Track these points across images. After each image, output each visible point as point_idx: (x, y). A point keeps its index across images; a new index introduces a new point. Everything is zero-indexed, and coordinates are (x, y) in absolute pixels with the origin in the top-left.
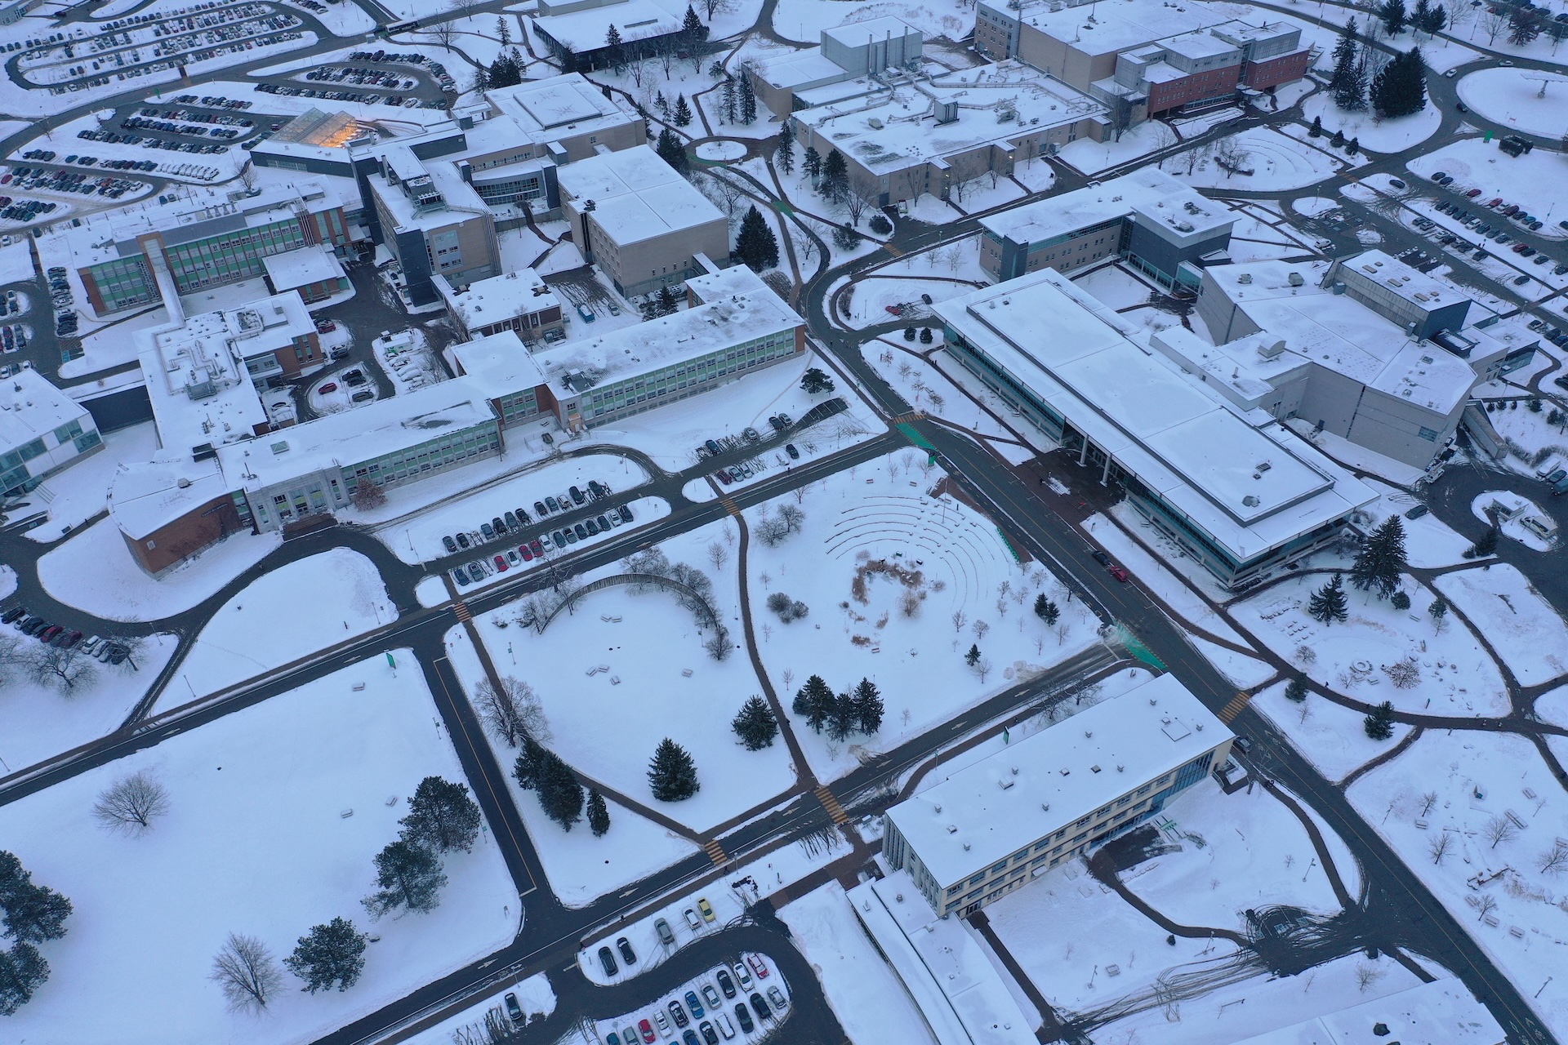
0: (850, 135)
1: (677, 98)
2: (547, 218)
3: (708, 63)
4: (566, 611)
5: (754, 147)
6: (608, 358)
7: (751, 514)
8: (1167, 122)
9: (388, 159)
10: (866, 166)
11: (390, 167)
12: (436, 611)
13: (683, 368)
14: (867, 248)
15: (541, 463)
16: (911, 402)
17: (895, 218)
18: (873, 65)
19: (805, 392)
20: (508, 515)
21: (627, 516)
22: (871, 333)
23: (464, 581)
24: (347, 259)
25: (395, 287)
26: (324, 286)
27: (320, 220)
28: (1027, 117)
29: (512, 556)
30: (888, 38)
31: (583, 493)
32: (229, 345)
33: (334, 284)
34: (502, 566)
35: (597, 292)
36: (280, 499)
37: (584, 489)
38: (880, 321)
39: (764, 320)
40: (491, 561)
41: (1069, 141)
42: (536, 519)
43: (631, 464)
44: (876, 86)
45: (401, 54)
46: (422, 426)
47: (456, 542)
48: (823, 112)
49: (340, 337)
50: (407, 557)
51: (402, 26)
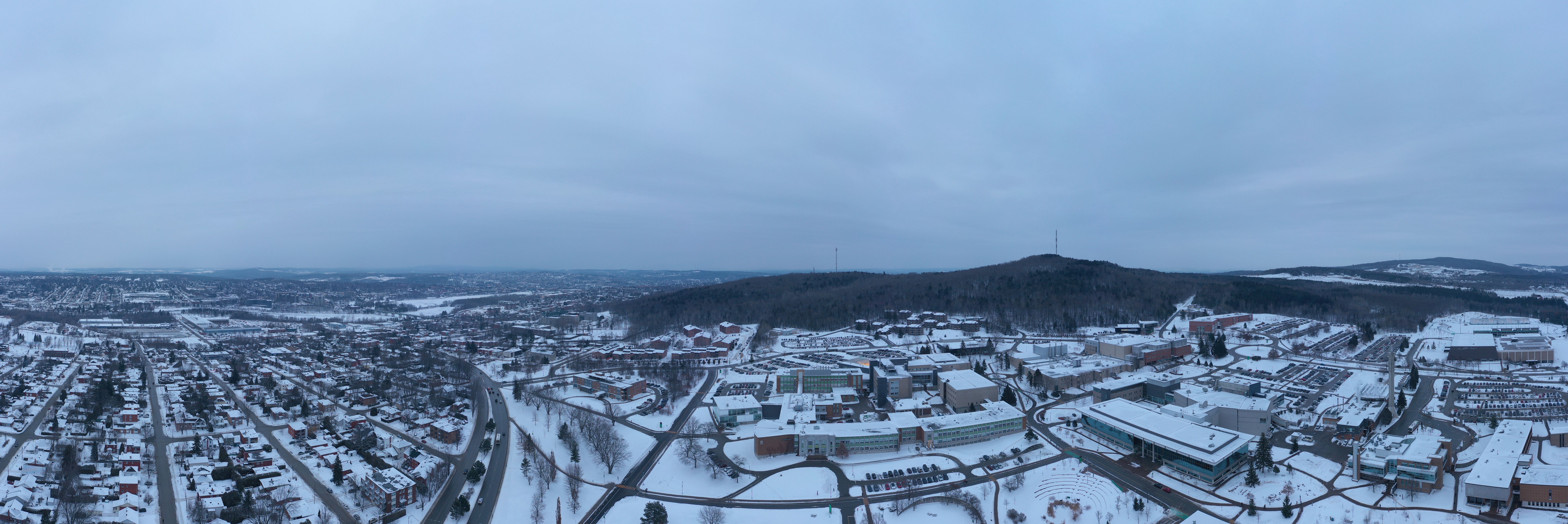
0: (1043, 370)
1: (983, 361)
2: (931, 389)
4: (912, 509)
5: (1008, 376)
6: (947, 422)
7: (1001, 481)
10: (1049, 377)
12: (855, 498)
13: (976, 428)
14: (1050, 400)
15: (913, 456)
16: (1071, 444)
17: (1060, 392)
18: (1051, 354)
19: (1026, 441)
20: (895, 471)
21: (946, 478)
22: (1053, 424)
23: (870, 490)
24: (860, 394)
25: (874, 403)
26: (849, 397)
27: (854, 378)
29: (893, 485)
31: (929, 468)
32: (812, 401)
34: (888, 488)
35: (946, 411)
36: (811, 443)
38: (1056, 421)
39: (1010, 415)
40: (884, 486)
42: (906, 474)
43: (950, 461)
44: (1052, 359)
46: (870, 432)
47: (871, 476)
48: (1034, 365)
50: (850, 477)
51: (895, 345)
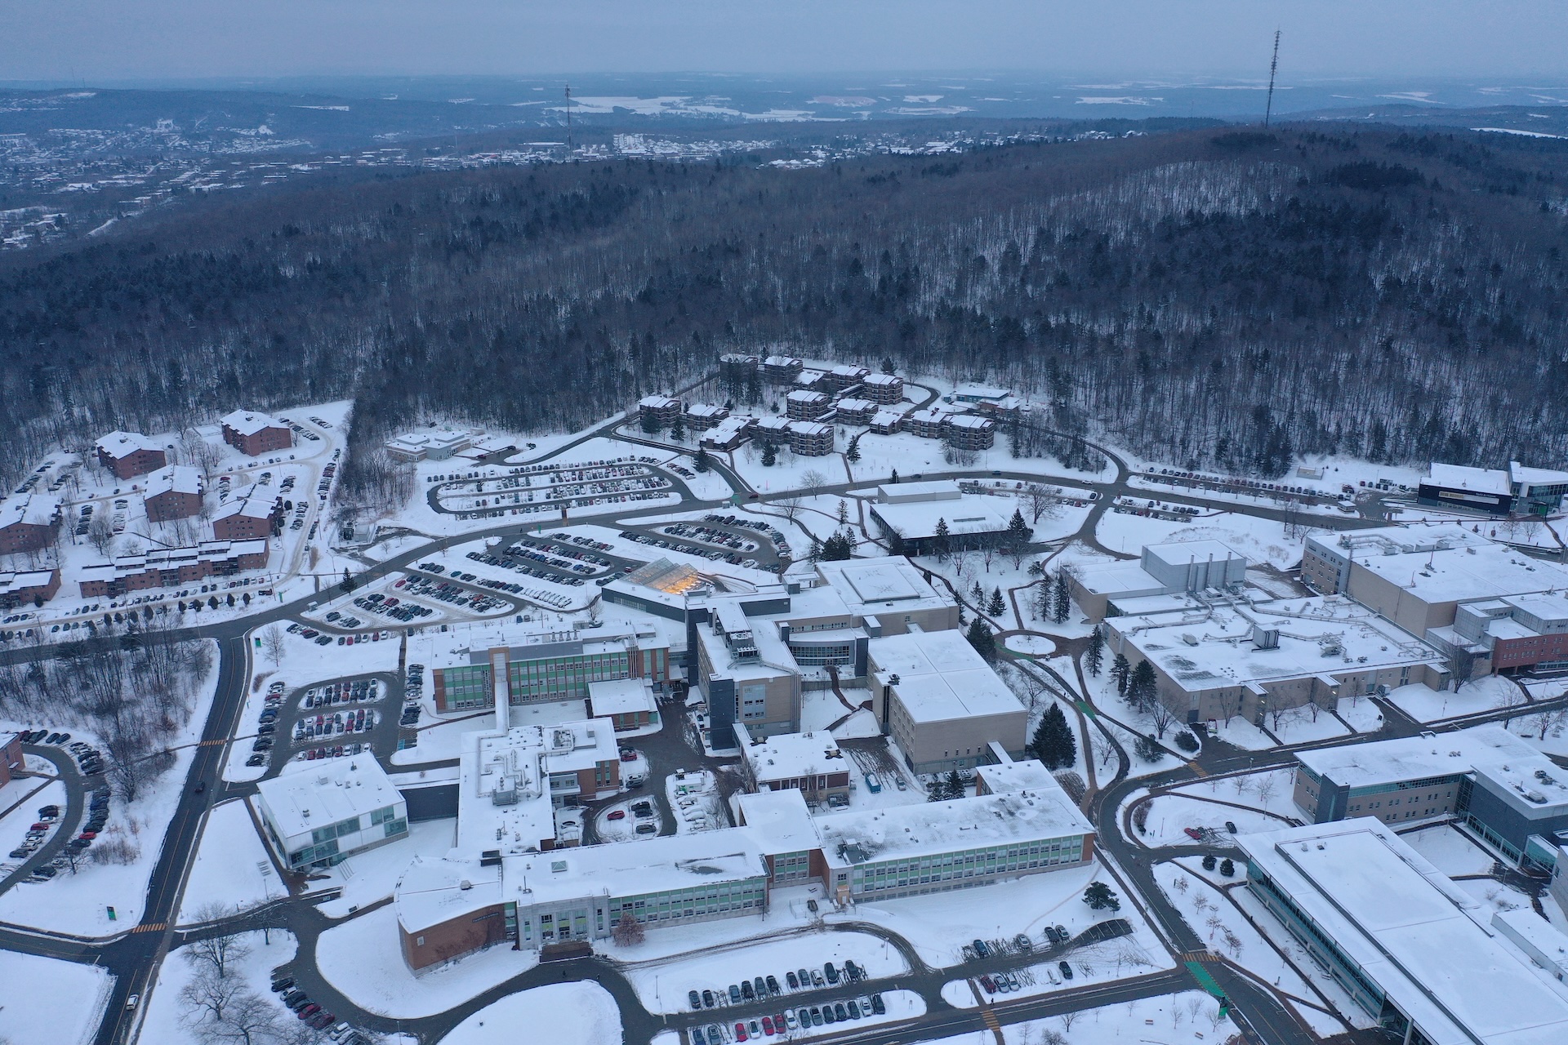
0: (1163, 648)
1: (994, 590)
2: (851, 685)
3: (1028, 562)
5: (1063, 646)
6: (887, 833)
7: (1012, 1034)
8: (1514, 680)
9: (718, 611)
10: (1176, 680)
11: (718, 618)
13: (961, 857)
14: (1170, 763)
15: (802, 931)
16: (1205, 940)
17: (1203, 737)
18: (1193, 583)
19: (1088, 906)
20: (758, 979)
21: (879, 1008)
22: (1167, 854)
23: (700, 1044)
24: (662, 695)
25: (698, 728)
26: (636, 717)
27: (647, 657)
28: (1354, 655)
29: (754, 1027)
30: (1211, 560)
31: (839, 972)
32: (540, 759)
33: (645, 717)
34: (741, 1036)
35: (887, 764)
36: (547, 919)
37: (840, 968)
38: (1178, 843)
39: (1052, 822)
40: (732, 1027)
41: (1401, 684)
42: (786, 990)
43: (891, 951)
44: (1194, 604)
45: (749, 521)
46: (695, 871)
47: (701, 999)
48: (1137, 622)
49: (639, 767)
50: (651, 1006)
51: (754, 497)
